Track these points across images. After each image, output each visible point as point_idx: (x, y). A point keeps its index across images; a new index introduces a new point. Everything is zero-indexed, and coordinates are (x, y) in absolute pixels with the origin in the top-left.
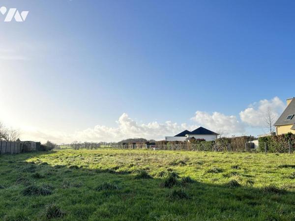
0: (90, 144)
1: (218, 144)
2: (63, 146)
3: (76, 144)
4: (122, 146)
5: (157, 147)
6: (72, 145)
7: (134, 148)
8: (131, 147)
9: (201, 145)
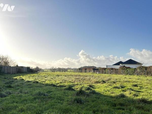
0: (61, 69)
1: (138, 70)
2: (46, 69)
3: (53, 69)
4: (79, 70)
5: (99, 72)
6: (51, 69)
7: (85, 72)
8: (84, 71)
9: (127, 71)
